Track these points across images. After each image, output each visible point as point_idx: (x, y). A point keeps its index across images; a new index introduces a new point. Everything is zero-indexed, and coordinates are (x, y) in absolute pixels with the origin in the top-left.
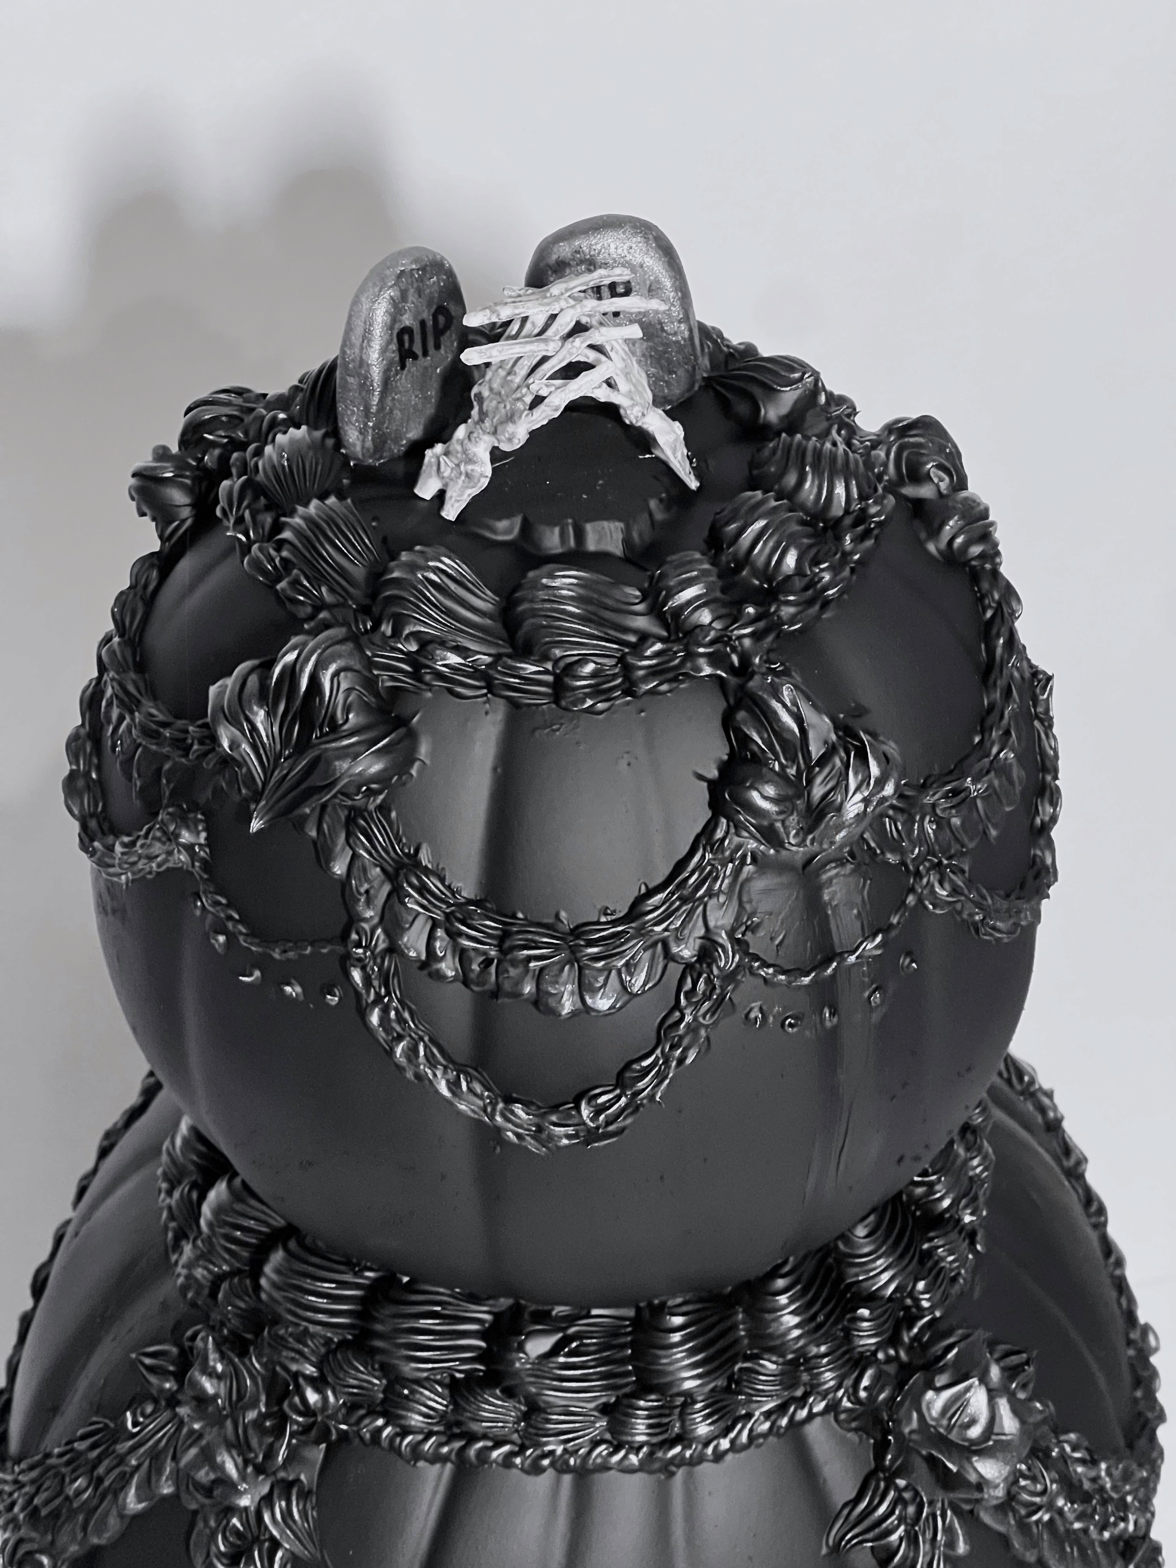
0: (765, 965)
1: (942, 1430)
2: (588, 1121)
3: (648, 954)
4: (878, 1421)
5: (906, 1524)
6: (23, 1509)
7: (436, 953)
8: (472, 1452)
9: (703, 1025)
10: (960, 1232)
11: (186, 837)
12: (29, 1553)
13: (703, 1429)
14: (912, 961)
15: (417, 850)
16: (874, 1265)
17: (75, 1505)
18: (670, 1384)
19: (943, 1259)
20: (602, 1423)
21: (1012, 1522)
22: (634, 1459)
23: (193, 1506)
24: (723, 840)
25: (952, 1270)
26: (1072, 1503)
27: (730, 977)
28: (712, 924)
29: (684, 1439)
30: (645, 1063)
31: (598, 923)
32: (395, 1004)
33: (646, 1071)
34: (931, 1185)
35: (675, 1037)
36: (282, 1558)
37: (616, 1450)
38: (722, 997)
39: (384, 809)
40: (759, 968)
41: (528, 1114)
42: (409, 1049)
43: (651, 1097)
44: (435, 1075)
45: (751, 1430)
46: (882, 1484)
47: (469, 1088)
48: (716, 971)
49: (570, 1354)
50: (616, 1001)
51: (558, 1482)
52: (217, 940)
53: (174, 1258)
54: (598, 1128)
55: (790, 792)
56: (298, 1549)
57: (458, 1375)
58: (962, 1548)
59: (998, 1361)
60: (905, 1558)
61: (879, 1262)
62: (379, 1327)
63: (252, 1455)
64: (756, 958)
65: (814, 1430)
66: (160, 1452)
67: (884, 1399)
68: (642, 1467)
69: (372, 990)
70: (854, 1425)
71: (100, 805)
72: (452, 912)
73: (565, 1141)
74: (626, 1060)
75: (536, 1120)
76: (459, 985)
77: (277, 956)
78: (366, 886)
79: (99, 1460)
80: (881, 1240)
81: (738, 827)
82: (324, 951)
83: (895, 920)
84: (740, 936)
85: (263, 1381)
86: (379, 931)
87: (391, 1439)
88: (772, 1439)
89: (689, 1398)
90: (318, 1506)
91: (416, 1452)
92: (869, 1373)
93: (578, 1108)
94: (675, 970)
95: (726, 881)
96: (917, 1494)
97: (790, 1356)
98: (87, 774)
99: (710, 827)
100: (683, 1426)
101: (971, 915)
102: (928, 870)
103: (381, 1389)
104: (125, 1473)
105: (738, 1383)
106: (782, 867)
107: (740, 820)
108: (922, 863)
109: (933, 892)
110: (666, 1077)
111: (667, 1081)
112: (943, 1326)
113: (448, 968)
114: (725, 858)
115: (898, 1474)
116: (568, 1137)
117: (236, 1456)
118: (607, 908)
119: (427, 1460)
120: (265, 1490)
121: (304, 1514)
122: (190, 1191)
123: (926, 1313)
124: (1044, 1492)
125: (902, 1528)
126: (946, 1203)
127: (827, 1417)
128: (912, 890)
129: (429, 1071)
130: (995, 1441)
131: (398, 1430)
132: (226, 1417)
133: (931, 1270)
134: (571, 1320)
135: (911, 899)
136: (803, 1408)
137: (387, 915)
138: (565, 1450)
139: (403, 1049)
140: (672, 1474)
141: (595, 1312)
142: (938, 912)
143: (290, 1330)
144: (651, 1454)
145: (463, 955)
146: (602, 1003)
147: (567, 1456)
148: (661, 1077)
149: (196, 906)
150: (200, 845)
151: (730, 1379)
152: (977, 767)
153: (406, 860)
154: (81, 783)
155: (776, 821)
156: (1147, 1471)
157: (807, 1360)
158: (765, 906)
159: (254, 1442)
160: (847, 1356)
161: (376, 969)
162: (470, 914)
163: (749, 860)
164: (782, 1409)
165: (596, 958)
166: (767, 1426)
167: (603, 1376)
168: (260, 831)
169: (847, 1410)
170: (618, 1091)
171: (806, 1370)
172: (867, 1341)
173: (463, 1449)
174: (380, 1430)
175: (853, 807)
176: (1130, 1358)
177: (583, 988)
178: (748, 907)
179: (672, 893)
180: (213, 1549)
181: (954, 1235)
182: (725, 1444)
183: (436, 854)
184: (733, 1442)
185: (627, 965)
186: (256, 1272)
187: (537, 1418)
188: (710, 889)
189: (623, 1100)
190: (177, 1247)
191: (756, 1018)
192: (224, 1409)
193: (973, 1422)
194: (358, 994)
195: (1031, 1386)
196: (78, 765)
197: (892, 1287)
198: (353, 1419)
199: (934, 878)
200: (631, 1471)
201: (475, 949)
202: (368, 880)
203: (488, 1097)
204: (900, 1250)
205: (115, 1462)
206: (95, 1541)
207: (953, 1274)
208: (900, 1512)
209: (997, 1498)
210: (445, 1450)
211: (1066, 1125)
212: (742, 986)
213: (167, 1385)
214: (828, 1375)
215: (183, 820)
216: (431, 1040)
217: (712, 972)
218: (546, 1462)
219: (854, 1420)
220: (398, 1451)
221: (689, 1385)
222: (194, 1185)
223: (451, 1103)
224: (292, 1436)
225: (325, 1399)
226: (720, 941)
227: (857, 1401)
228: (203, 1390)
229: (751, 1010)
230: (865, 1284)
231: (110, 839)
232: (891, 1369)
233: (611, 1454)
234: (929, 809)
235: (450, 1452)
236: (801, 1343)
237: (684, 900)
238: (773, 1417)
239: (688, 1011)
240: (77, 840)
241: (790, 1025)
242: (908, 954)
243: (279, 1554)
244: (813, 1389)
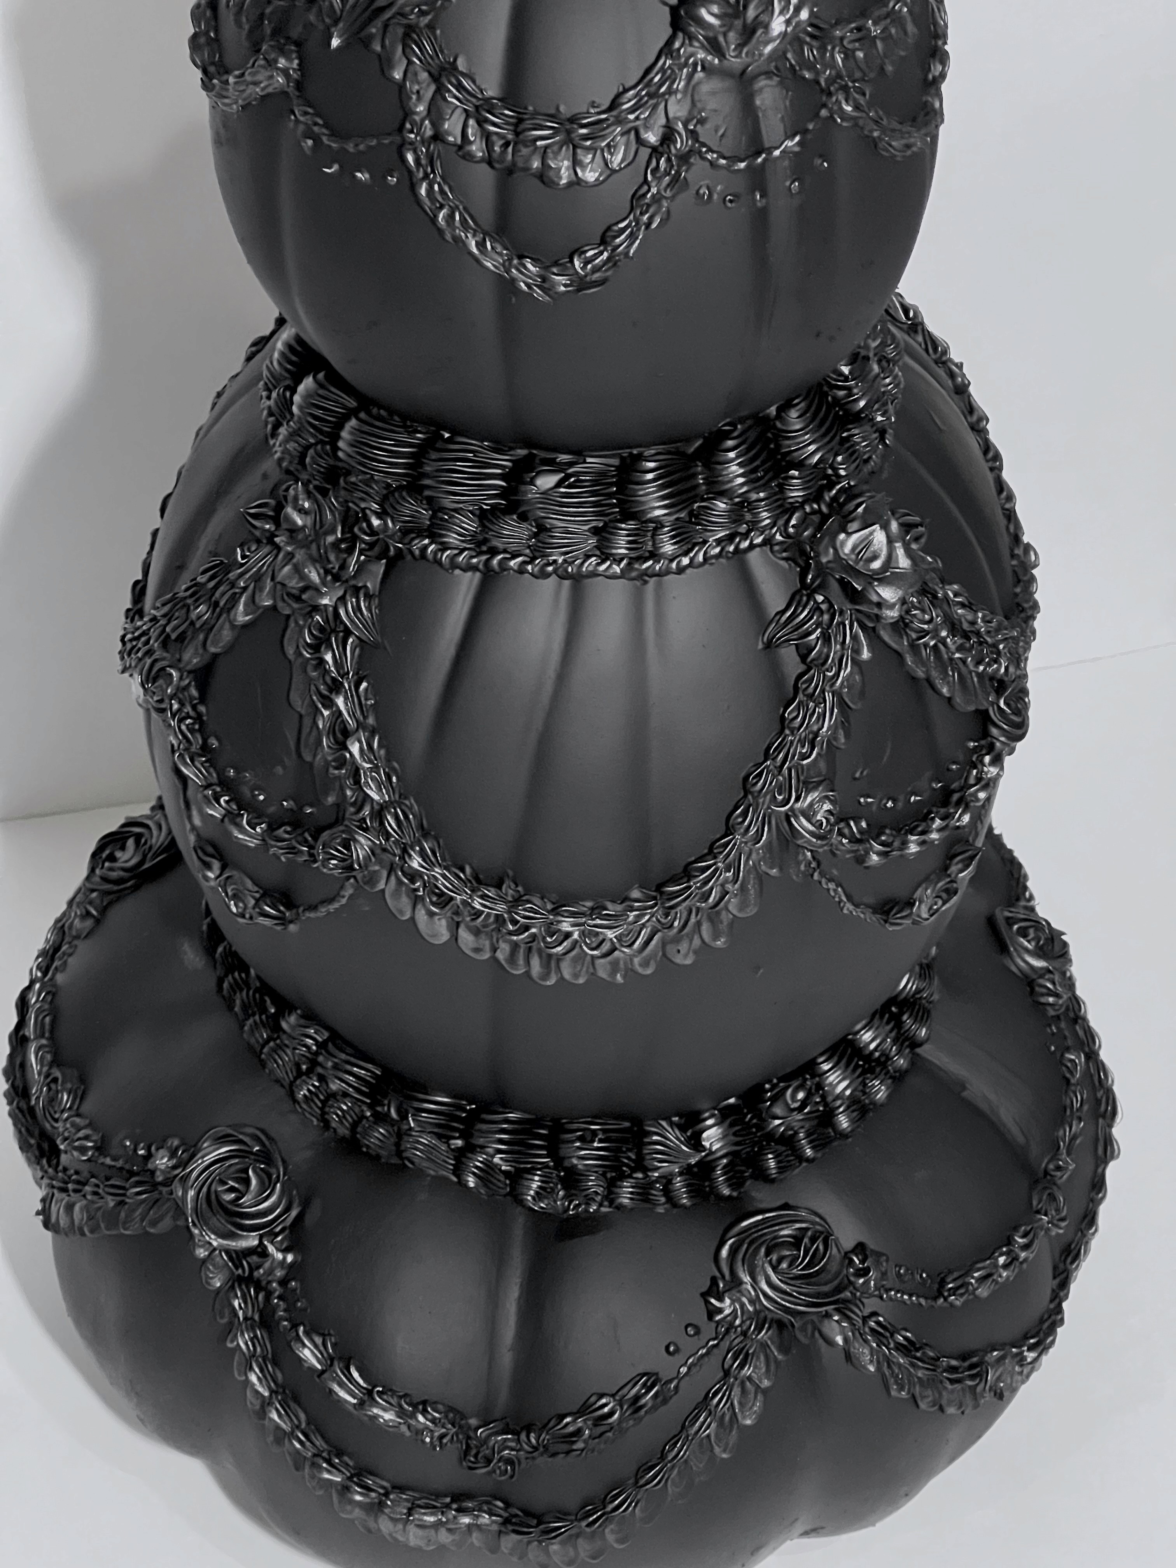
0: (710, 150)
1: (851, 563)
2: (580, 271)
3: (625, 138)
4: (803, 553)
5: (823, 628)
6: (156, 641)
7: (468, 137)
8: (495, 562)
9: (666, 198)
10: (872, 427)
11: (282, 63)
12: (163, 669)
13: (668, 548)
14: (824, 161)
15: (455, 60)
16: (802, 439)
17: (198, 625)
18: (643, 512)
19: (859, 443)
20: (592, 541)
21: (906, 643)
22: (617, 569)
23: (287, 612)
24: (679, 50)
25: (865, 453)
26: (954, 636)
27: (684, 158)
28: (671, 115)
29: (654, 555)
30: (622, 225)
31: (588, 113)
32: (439, 179)
33: (623, 230)
34: (849, 389)
35: (643, 205)
36: (352, 643)
37: (603, 562)
38: (678, 173)
39: (431, 27)
40: (706, 152)
41: (535, 267)
42: (448, 215)
43: (626, 254)
44: (467, 237)
45: (705, 553)
46: (805, 598)
47: (492, 248)
48: (673, 151)
49: (570, 486)
50: (600, 175)
51: (560, 586)
52: (306, 143)
53: (272, 442)
54: (586, 276)
55: (730, 11)
56: (366, 635)
57: (485, 507)
58: (866, 655)
59: (897, 519)
60: (820, 652)
61: (806, 437)
62: (428, 469)
63: (331, 566)
64: (703, 145)
65: (754, 557)
66: (263, 575)
67: (807, 536)
68: (622, 575)
69: (421, 169)
70: (784, 555)
71: (217, 56)
72: (481, 106)
73: (562, 288)
74: (608, 224)
75: (542, 272)
76: (485, 166)
77: (351, 150)
78: (416, 87)
79: (216, 587)
80: (808, 420)
81: (691, 37)
82: (386, 142)
83: (811, 127)
84: (692, 127)
85: (339, 514)
86: (427, 122)
87: (435, 553)
88: (723, 560)
89: (659, 524)
90: (380, 606)
91: (454, 564)
92: (796, 515)
93: (572, 261)
94: (645, 152)
95: (682, 83)
96: (831, 606)
97: (737, 500)
98: (207, 33)
99: (670, 42)
100: (654, 544)
101: (871, 131)
102: (837, 90)
103: (428, 517)
104: (235, 593)
105: (697, 517)
106: (723, 73)
107: (691, 32)
108: (832, 84)
109: (841, 108)
110: (637, 238)
111: (638, 242)
112: (856, 491)
113: (477, 149)
114: (680, 64)
115: (815, 591)
116: (565, 285)
117: (318, 568)
118: (593, 102)
119: (462, 569)
120: (340, 593)
121: (369, 609)
122: (284, 391)
123: (843, 480)
124: (930, 621)
125: (819, 630)
126: (862, 404)
127: (764, 548)
128: (824, 106)
129: (463, 234)
130: (892, 573)
131: (440, 547)
132: (311, 542)
133: (849, 448)
134: (571, 464)
135: (824, 113)
136: (746, 539)
137: (433, 110)
138: (565, 561)
139: (444, 217)
140: (646, 582)
141: (589, 460)
142: (845, 124)
143: (360, 477)
144: (629, 564)
145: (487, 137)
146: (590, 176)
147: (566, 565)
148: (632, 237)
149: (290, 120)
150: (294, 69)
151: (691, 514)
152: (877, 14)
153: (447, 66)
154: (202, 40)
155: (719, 32)
156: (1017, 632)
157: (749, 503)
158: (712, 105)
159: (332, 557)
160: (779, 503)
161: (424, 150)
162: (493, 106)
163: (699, 69)
164: (730, 538)
165: (586, 138)
166: (718, 550)
167: (595, 504)
168: (339, 48)
169: (780, 543)
170: (602, 248)
171: (749, 511)
172: (796, 494)
173: (488, 560)
174: (426, 547)
175: (778, 25)
176: (1014, 566)
177: (576, 163)
178: (699, 105)
179: (642, 90)
180: (301, 641)
181: (867, 427)
182: (685, 561)
183: (469, 61)
184: (692, 560)
185: (608, 145)
186: (335, 437)
187: (542, 536)
188: (670, 87)
189: (606, 254)
190: (274, 434)
191: (705, 193)
192: (310, 535)
193: (875, 557)
194: (410, 172)
195: (923, 540)
196: (200, 27)
197: (817, 458)
198: (406, 541)
199: (841, 97)
200: (614, 577)
201: (497, 134)
202: (418, 83)
203: (507, 255)
204: (823, 429)
205: (228, 587)
206: (213, 650)
207: (865, 457)
208: (818, 618)
209: (893, 618)
210: (475, 560)
211: (971, 389)
212: (694, 168)
213: (268, 526)
214: (765, 514)
215: (282, 51)
216: (465, 208)
217: (670, 151)
218: (550, 569)
219: (785, 551)
220: (439, 563)
221: (658, 512)
222: (287, 388)
223: (477, 261)
224: (360, 554)
225: (386, 524)
226: (677, 128)
227: (788, 536)
228: (295, 523)
229: (700, 187)
230: (795, 454)
231: (225, 77)
232: (816, 518)
233: (598, 564)
234: (837, 42)
235: (479, 562)
236: (744, 489)
237: (650, 95)
238: (723, 544)
239: (653, 184)
240: (200, 82)
241: (731, 201)
242: (821, 156)
243: (351, 640)
244: (754, 526)
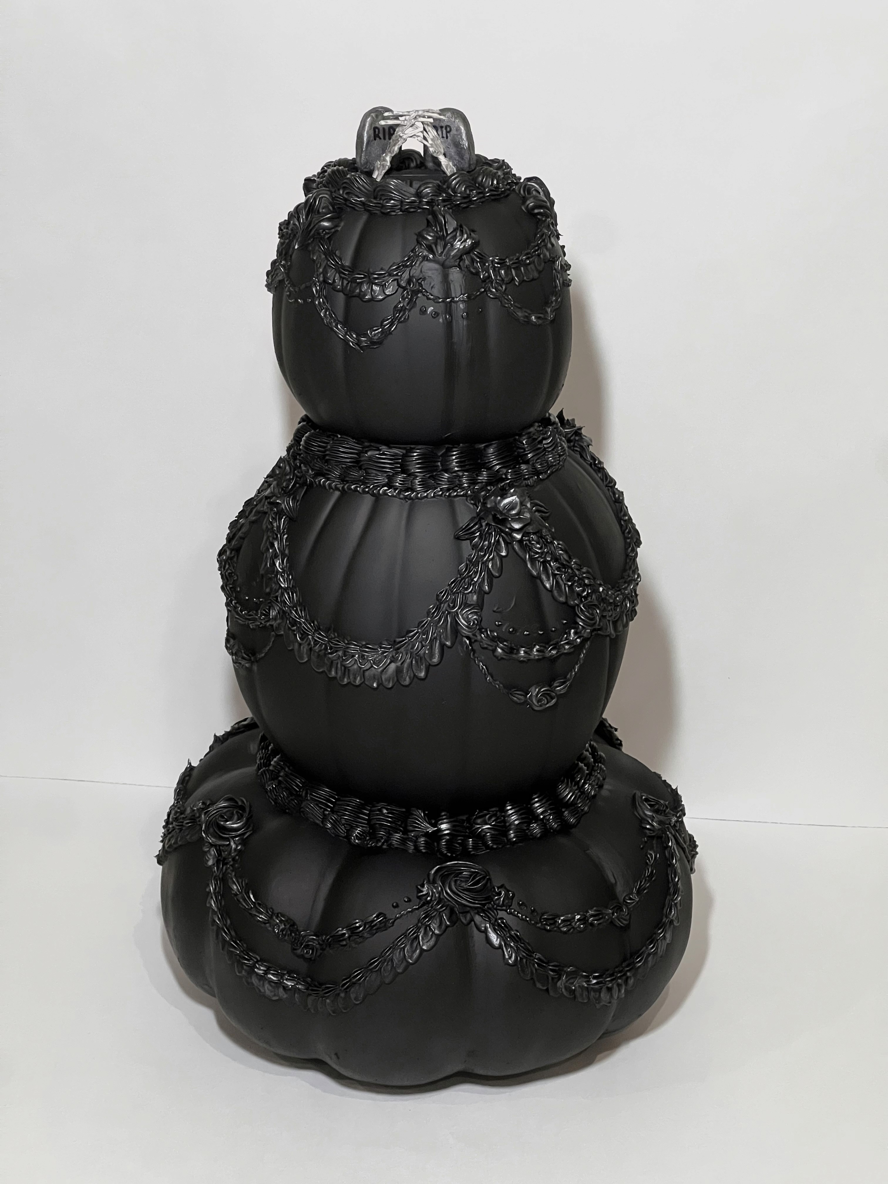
1: (502, 510)
2: (370, 335)
3: (393, 283)
4: (480, 501)
7: (335, 281)
9: (407, 309)
13: (419, 488)
15: (336, 252)
20: (386, 480)
21: (528, 556)
22: (394, 493)
27: (415, 292)
28: (411, 275)
29: (411, 490)
32: (323, 297)
33: (388, 319)
35: (397, 310)
38: (412, 298)
39: (329, 239)
40: (425, 292)
43: (389, 331)
45: (435, 493)
46: (476, 520)
50: (381, 296)
54: (372, 338)
55: (438, 236)
57: (348, 465)
58: (504, 553)
64: (424, 289)
65: (457, 500)
68: (396, 496)
69: (317, 293)
70: (472, 502)
74: (383, 319)
75: (357, 337)
76: (340, 292)
77: (298, 291)
78: (320, 262)
81: (421, 245)
82: (308, 285)
83: (474, 293)
84: (420, 281)
86: (322, 275)
87: (324, 483)
88: (442, 498)
89: (415, 476)
90: (300, 505)
91: (330, 487)
92: (479, 485)
94: (401, 290)
95: (417, 263)
97: (454, 474)
99: (415, 248)
100: (412, 485)
102: (489, 282)
103: (325, 469)
105: (434, 478)
106: (435, 262)
108: (486, 279)
111: (395, 326)
113: (338, 285)
114: (416, 255)
115: (482, 518)
116: (365, 342)
118: (382, 268)
119: (333, 490)
123: (509, 480)
127: (463, 498)
128: (483, 287)
130: (519, 517)
131: (326, 479)
135: (482, 290)
136: (455, 492)
137: (324, 270)
140: (407, 501)
142: (492, 297)
144: (400, 492)
145: (342, 280)
148: (392, 323)
151: (431, 476)
153: (331, 252)
157: (459, 477)
158: (429, 274)
160: (473, 479)
162: (345, 267)
163: (425, 259)
166: (441, 493)
169: (470, 496)
170: (380, 328)
171: (458, 480)
173: (344, 486)
174: (321, 480)
177: (372, 290)
178: (423, 273)
182: (425, 495)
183: (341, 253)
184: (428, 495)
185: (385, 284)
187: (366, 476)
188: (411, 263)
193: (512, 509)
194: (314, 296)
197: (498, 467)
198: (315, 478)
200: (393, 496)
201: (345, 278)
202: (321, 259)
203: (346, 330)
209: (518, 538)
212: (419, 298)
216: (332, 311)
217: (408, 288)
218: (367, 490)
219: (472, 499)
220: (325, 487)
223: (336, 333)
226: (413, 280)
229: (422, 307)
235: (340, 487)
236: (457, 469)
237: (403, 266)
238: (444, 491)
239: (402, 302)
241: (435, 315)
242: (480, 308)
243: (284, 517)
244: (460, 486)
